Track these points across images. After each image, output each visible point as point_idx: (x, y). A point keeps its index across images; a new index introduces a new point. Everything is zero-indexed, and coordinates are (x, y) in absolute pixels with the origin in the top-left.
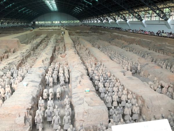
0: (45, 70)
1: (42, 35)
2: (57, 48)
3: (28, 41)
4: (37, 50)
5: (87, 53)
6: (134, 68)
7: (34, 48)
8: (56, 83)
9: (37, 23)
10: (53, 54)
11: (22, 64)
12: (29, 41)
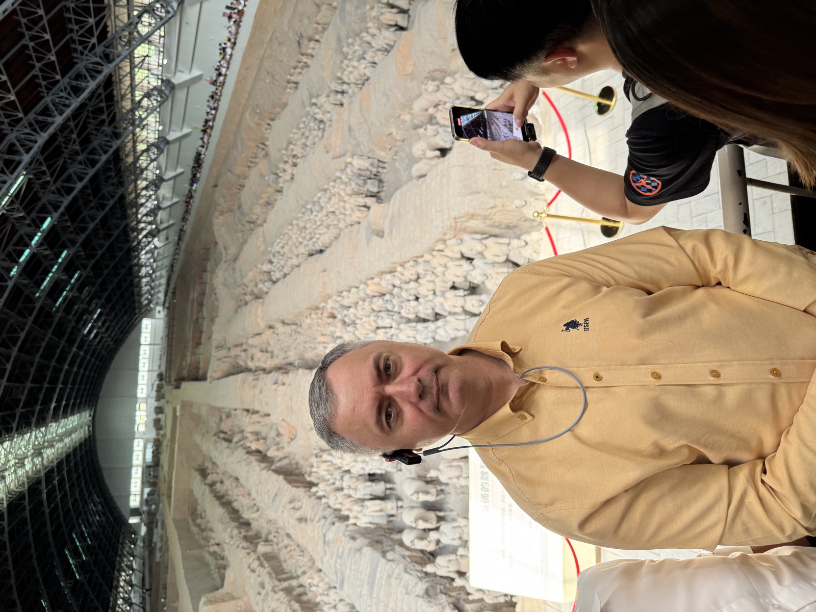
0: (337, 524)
1: (191, 491)
2: (254, 446)
3: (214, 554)
4: (255, 525)
5: (288, 329)
6: (361, 182)
7: (246, 538)
8: (389, 486)
9: (135, 502)
10: (278, 471)
11: (305, 598)
12: (215, 548)
